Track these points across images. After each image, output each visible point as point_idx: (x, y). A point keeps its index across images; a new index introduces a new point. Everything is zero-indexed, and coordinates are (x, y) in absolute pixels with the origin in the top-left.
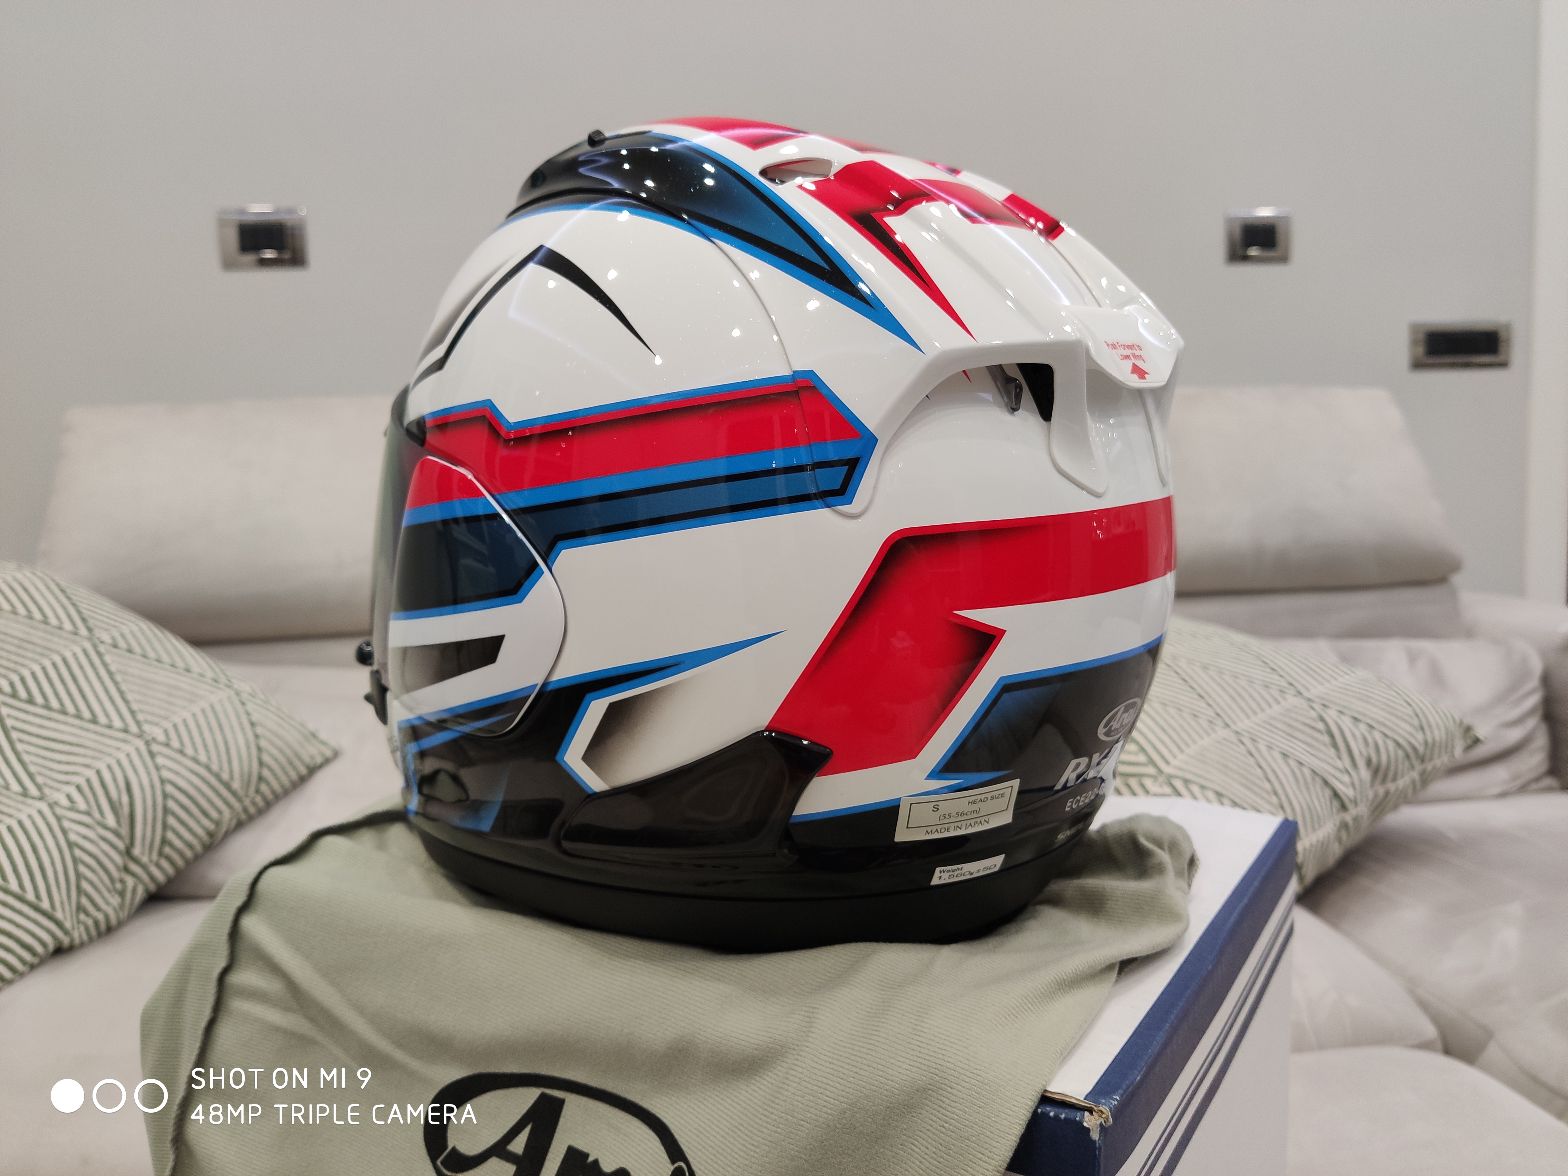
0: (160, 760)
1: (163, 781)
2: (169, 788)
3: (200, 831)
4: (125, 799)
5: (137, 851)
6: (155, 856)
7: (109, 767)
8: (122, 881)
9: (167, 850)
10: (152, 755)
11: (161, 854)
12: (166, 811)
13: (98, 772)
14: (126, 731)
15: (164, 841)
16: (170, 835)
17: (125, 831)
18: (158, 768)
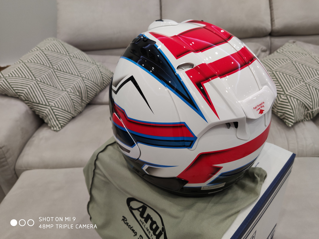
0: (85, 81)
1: (86, 85)
2: (87, 87)
3: (94, 94)
4: (80, 90)
5: (83, 99)
6: (87, 99)
7: (76, 84)
8: (82, 104)
9: (89, 98)
10: (83, 80)
11: (88, 98)
12: (87, 91)
13: (74, 85)
14: (78, 75)
15: (88, 96)
16: (89, 95)
17: (81, 95)
18: (85, 83)
